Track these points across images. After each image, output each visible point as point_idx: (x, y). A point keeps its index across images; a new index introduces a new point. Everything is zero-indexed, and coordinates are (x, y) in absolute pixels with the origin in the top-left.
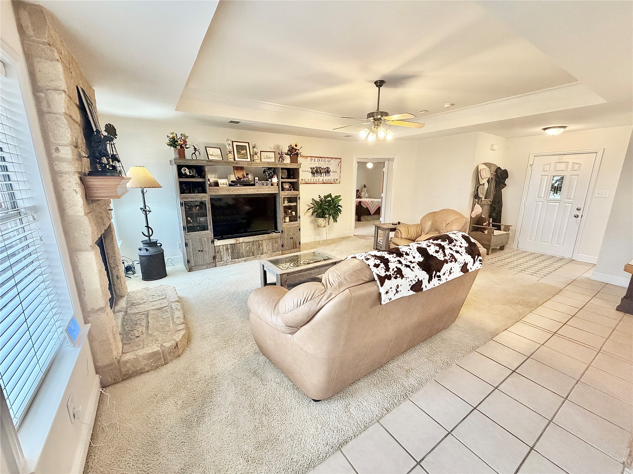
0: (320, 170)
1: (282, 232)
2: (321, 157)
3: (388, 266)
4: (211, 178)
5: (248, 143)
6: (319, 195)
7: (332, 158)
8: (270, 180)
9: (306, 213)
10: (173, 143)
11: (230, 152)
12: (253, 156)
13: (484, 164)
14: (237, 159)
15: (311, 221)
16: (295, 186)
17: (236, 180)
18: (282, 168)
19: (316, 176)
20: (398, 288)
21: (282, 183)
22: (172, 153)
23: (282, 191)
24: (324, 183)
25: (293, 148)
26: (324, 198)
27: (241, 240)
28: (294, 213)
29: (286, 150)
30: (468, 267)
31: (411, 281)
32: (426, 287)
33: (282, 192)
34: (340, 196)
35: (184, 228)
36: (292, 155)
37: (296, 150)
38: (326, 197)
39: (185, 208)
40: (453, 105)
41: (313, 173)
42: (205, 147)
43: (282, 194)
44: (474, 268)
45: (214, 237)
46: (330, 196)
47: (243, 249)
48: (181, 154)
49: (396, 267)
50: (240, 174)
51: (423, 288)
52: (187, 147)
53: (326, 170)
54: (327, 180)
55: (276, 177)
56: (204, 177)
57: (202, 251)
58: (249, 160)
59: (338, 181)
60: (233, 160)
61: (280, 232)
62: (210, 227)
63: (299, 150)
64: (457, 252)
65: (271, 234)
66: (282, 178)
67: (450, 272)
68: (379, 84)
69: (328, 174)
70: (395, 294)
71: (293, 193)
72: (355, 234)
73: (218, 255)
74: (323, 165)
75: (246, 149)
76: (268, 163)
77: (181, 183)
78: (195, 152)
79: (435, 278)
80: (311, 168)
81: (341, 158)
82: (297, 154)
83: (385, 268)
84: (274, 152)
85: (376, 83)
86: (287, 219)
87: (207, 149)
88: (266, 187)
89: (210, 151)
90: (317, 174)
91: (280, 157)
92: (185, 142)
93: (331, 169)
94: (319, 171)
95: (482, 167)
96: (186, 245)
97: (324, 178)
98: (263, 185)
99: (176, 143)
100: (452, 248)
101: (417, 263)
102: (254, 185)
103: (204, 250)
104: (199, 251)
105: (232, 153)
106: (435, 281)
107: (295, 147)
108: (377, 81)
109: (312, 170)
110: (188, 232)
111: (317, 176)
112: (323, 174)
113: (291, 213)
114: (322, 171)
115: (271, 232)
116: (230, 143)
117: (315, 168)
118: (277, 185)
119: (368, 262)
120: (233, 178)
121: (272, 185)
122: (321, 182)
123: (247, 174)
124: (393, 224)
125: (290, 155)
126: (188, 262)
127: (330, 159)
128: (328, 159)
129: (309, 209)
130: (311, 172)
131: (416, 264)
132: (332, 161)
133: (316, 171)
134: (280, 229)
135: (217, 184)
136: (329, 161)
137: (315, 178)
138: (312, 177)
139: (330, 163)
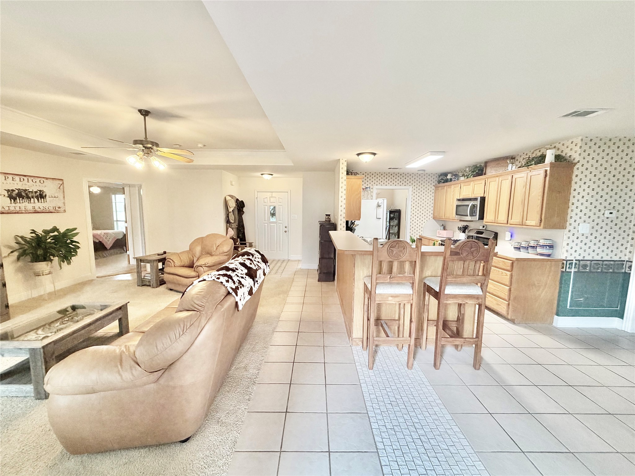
0: (26, 194)
2: (25, 176)
6: (32, 230)
7: (47, 179)
9: (5, 259)
13: (229, 196)
15: (16, 270)
19: (18, 201)
20: (244, 295)
24: (36, 213)
26: (43, 234)
30: (265, 272)
31: (247, 288)
32: (254, 291)
34: (75, 229)
38: (47, 232)
40: (205, 146)
41: (11, 197)
46: (55, 229)
49: (237, 280)
53: (38, 193)
54: (42, 208)
59: (62, 209)
64: (258, 262)
67: (260, 277)
68: (145, 113)
69: (42, 199)
70: (244, 300)
72: (98, 275)
74: (32, 187)
79: (256, 283)
80: (8, 191)
81: (62, 180)
83: (232, 282)
85: (140, 111)
90: (21, 199)
93: (47, 191)
94: (23, 194)
95: (228, 198)
97: (36, 204)
101: (245, 274)
108: (142, 110)
109: (9, 193)
111: (21, 202)
112: (32, 199)
114: (30, 196)
117: (14, 191)
119: (220, 280)
122: (31, 211)
124: (158, 255)
127: (43, 179)
128: (39, 179)
129: (12, 252)
130: (7, 195)
132: (47, 182)
133: (17, 196)
136: (42, 182)
137: (18, 205)
138: (11, 203)
139: (44, 185)
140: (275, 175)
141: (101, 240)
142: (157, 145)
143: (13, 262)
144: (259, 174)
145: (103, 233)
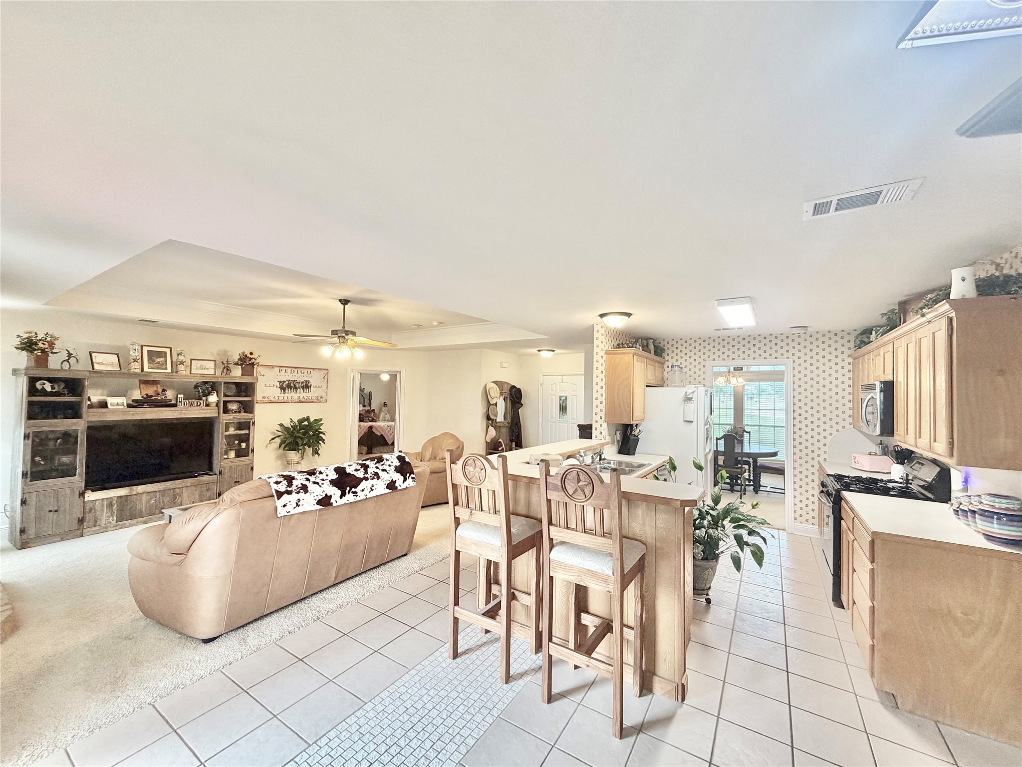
0: (294, 385)
1: (220, 473)
2: (296, 368)
3: (292, 482)
4: (95, 395)
5: (171, 348)
6: (291, 419)
7: (314, 369)
8: (204, 398)
9: (269, 445)
10: (29, 345)
11: (135, 361)
12: (177, 366)
13: (495, 382)
14: (146, 369)
15: (277, 457)
16: (247, 407)
17: (142, 399)
18: (225, 383)
19: (287, 392)
20: (299, 502)
21: (225, 403)
22: (23, 360)
23: (225, 412)
24: (300, 402)
25: (246, 356)
26: (297, 423)
27: (140, 489)
28: (244, 445)
29: (236, 358)
30: (397, 485)
31: (317, 496)
32: (336, 502)
33: (224, 415)
34: (321, 420)
35: (24, 475)
36: (244, 366)
37: (251, 359)
38: (301, 421)
39: (33, 441)
40: (441, 323)
41: (282, 388)
42: (90, 352)
43: (224, 418)
44: (404, 486)
45: (85, 487)
46: (308, 419)
47: (143, 504)
48: (42, 361)
49: (301, 484)
50: (150, 391)
51: (332, 503)
52: (54, 351)
53: (304, 384)
54: (306, 398)
55: (215, 394)
56: (80, 395)
57: (56, 511)
58: (169, 370)
59: (324, 399)
60: (139, 371)
61: (216, 474)
62: (81, 469)
63: (255, 360)
64: (384, 470)
65: (199, 478)
66: (225, 396)
67: (371, 488)
68: (344, 302)
69: (307, 389)
70: (295, 508)
71: (243, 416)
73: (89, 517)
74: (300, 378)
75: (165, 357)
76: (203, 375)
77: (31, 404)
78: (68, 359)
79: (349, 493)
80: (280, 382)
81: (327, 370)
82: (253, 364)
83: (287, 484)
84: (215, 361)
85: (340, 300)
86: (232, 454)
87: (93, 355)
88: (197, 408)
89: (97, 358)
90: (289, 389)
91: (224, 368)
92: (52, 345)
93: (313, 383)
94: (292, 385)
95: (490, 386)
96: (23, 502)
97: (302, 394)
98: (191, 405)
99: (34, 346)
100: (379, 466)
101: (330, 481)
102: (175, 405)
103: (62, 509)
104: (50, 511)
105: (140, 361)
106: (350, 497)
107: (249, 355)
109: (281, 384)
110: (31, 481)
111: (289, 392)
112: (299, 389)
113: (239, 445)
114: (297, 386)
115: (199, 475)
116: (138, 347)
117: (285, 382)
118: (217, 406)
119: (269, 480)
120: (137, 395)
121: (207, 405)
122: (296, 401)
123: (164, 390)
125: (241, 365)
126: (22, 531)
127: (311, 370)
128: (307, 370)
129: (273, 439)
130: (279, 386)
131: (328, 481)
132: (314, 373)
133: (287, 386)
134: (216, 469)
135: (104, 405)
136: (309, 372)
137: (286, 395)
138: (281, 393)
139: (310, 375)
140: (557, 351)
141: (383, 434)
142: (354, 334)
143: (276, 449)
144: (535, 350)
145: (386, 426)
